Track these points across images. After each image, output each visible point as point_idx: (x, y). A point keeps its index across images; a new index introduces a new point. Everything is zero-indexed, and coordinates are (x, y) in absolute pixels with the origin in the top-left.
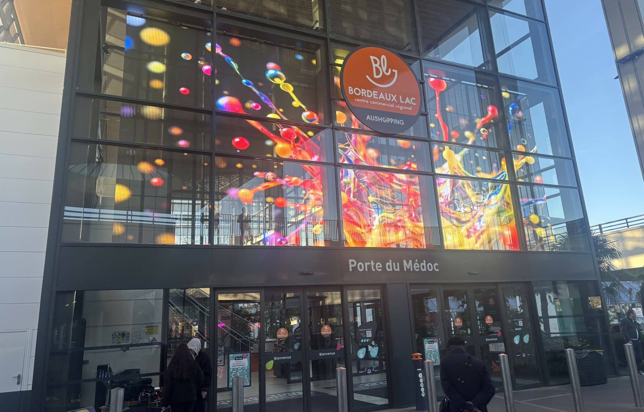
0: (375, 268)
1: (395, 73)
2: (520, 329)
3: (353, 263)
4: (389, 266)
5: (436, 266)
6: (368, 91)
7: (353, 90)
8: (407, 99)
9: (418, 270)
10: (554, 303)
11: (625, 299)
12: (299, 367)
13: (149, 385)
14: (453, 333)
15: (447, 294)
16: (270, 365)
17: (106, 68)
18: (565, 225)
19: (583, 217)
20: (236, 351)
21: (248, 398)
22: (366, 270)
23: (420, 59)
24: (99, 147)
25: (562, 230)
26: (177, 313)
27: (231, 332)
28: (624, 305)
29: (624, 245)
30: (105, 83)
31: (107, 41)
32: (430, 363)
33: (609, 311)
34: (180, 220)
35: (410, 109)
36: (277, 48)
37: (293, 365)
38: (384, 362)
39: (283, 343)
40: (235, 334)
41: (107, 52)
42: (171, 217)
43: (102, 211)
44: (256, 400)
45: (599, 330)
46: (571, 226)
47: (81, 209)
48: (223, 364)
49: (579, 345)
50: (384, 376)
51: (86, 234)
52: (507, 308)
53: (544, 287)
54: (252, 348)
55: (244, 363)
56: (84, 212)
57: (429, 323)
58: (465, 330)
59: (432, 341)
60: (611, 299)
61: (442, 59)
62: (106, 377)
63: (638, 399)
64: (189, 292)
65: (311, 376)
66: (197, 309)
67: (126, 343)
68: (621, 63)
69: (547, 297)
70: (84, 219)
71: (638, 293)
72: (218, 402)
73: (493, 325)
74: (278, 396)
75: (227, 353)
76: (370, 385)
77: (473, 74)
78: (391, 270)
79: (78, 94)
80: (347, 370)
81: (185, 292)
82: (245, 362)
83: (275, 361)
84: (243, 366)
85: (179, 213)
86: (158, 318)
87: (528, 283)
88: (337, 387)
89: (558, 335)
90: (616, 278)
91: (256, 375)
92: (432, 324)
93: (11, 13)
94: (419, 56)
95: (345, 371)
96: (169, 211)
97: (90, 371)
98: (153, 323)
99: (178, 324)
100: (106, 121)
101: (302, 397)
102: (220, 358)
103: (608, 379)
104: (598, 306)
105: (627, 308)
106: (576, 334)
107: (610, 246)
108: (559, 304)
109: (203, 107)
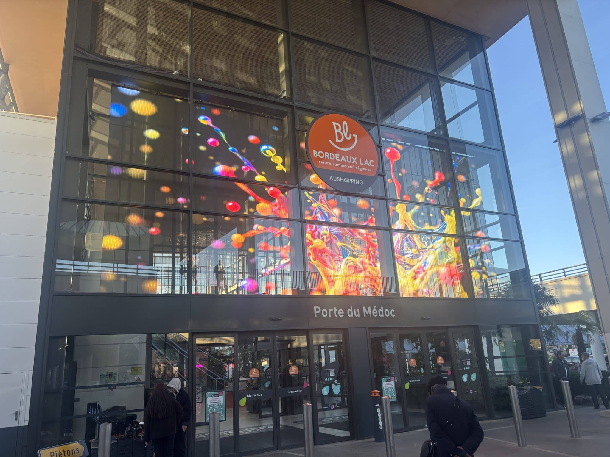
0: (337, 314)
1: (355, 137)
2: (468, 368)
3: (317, 310)
4: (350, 312)
5: (393, 312)
6: (331, 154)
7: (317, 153)
8: (366, 161)
9: (376, 316)
10: (499, 345)
11: (562, 341)
12: (270, 404)
13: (134, 420)
14: (408, 372)
15: (402, 337)
16: (243, 402)
17: (93, 134)
18: (508, 274)
19: (524, 267)
20: (213, 390)
21: (223, 431)
22: (330, 316)
23: (377, 125)
24: (87, 206)
25: (506, 279)
26: (159, 356)
27: (208, 372)
28: (561, 346)
29: (561, 293)
30: (92, 147)
31: (93, 109)
32: (387, 399)
33: (548, 352)
34: (161, 271)
35: (369, 170)
36: (248, 116)
37: (264, 402)
38: (346, 399)
39: (255, 382)
40: (211, 374)
41: (94, 120)
42: (154, 269)
43: (91, 264)
44: (231, 433)
45: (539, 369)
46: (514, 275)
47: (71, 262)
48: (201, 401)
49: (521, 383)
50: (346, 411)
51: (76, 284)
52: (456, 349)
53: (489, 331)
54: (227, 386)
55: (219, 400)
56: (74, 265)
57: (387, 363)
58: (419, 370)
59: (389, 380)
60: (549, 341)
61: (398, 125)
62: (95, 413)
63: (573, 430)
64: (170, 336)
65: (280, 412)
66: (177, 352)
67: (113, 382)
68: (559, 127)
69: (493, 339)
70: (74, 271)
71: (574, 336)
72: (197, 435)
73: (444, 365)
74: (251, 429)
75: (205, 391)
76: (333, 419)
77: (426, 139)
78: (352, 315)
79: (68, 158)
80: (312, 405)
81: (166, 336)
82: (221, 399)
83: (248, 399)
84: (218, 403)
85: (160, 265)
86: (142, 360)
87: (476, 327)
88: (304, 421)
89: (502, 374)
90: (554, 322)
91: (230, 411)
92: (389, 364)
93: (6, 84)
94: (377, 122)
95: (311, 406)
96: (151, 264)
97: (81, 408)
98: (137, 365)
99: (160, 366)
100: (94, 182)
101: (272, 430)
102: (199, 396)
103: (547, 413)
104: (539, 348)
105: (564, 348)
106: (518, 373)
107: (549, 293)
108: (503, 346)
109: (181, 169)
